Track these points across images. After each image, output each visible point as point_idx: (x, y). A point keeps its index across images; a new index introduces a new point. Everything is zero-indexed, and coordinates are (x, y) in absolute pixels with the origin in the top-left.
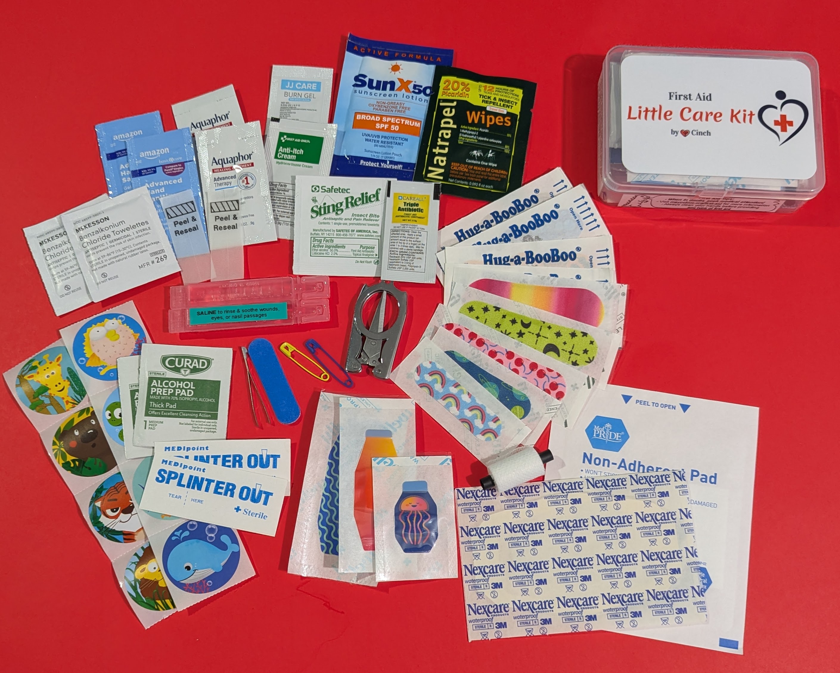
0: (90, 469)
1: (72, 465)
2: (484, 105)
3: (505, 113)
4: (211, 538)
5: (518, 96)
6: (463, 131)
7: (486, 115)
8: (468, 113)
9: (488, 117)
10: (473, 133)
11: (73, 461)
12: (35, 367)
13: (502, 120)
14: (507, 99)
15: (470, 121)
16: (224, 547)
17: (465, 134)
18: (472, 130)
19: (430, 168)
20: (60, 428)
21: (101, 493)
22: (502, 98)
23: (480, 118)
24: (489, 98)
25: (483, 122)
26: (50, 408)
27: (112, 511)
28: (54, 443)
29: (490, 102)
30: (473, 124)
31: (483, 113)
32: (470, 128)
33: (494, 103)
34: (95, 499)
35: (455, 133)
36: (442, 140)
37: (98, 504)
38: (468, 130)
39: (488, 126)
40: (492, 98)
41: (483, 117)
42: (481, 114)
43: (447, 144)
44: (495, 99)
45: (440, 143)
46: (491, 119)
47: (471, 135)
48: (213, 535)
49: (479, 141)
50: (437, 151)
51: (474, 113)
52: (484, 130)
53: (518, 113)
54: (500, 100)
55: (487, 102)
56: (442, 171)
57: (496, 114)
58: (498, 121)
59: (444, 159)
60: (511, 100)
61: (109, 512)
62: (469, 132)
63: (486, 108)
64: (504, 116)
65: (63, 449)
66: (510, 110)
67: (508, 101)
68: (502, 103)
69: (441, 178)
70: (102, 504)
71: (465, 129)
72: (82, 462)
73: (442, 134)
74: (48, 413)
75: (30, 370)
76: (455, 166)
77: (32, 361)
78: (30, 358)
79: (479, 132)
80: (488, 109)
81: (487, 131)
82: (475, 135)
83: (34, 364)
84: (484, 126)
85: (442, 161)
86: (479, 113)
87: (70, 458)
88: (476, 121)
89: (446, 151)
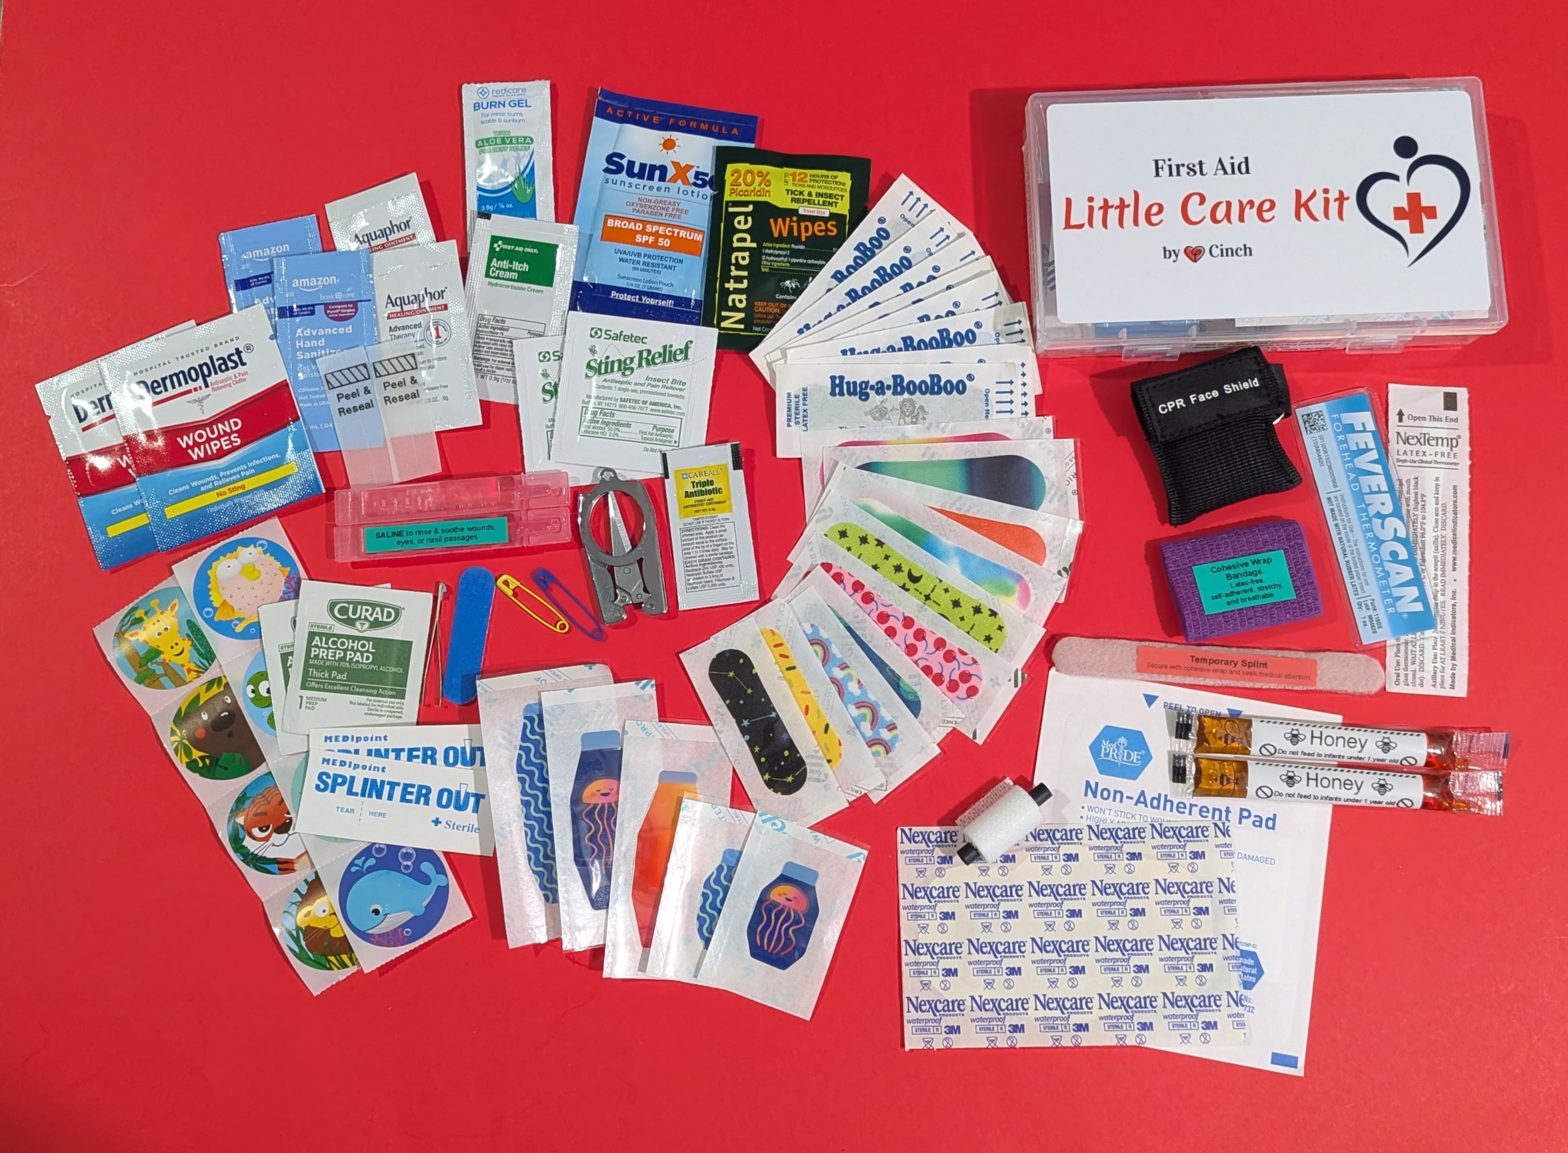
0: (226, 768)
1: (201, 765)
2: (794, 206)
3: (827, 215)
4: (407, 867)
5: (844, 184)
6: (767, 251)
7: (798, 222)
8: (772, 221)
9: (803, 225)
10: (782, 253)
11: (202, 758)
12: (139, 621)
13: (823, 227)
14: (829, 192)
15: (776, 235)
16: (425, 880)
17: (770, 255)
18: (780, 249)
19: (724, 314)
20: (180, 710)
21: (243, 803)
22: (821, 191)
23: (791, 228)
24: (801, 193)
25: (796, 234)
26: (164, 680)
27: (261, 830)
28: (173, 733)
29: (804, 201)
30: (780, 239)
31: (795, 219)
32: (778, 246)
33: (809, 202)
34: (235, 812)
35: (756, 255)
36: (736, 269)
37: (240, 820)
38: (774, 248)
39: (803, 239)
40: (806, 193)
41: (795, 225)
42: (791, 221)
43: (745, 273)
44: (810, 194)
45: (734, 273)
46: (807, 228)
47: (779, 256)
48: (409, 863)
49: (792, 264)
50: (731, 285)
51: (780, 220)
52: (797, 247)
53: (847, 213)
54: (819, 195)
55: (798, 201)
56: (742, 315)
57: (813, 219)
58: (818, 229)
59: (743, 297)
60: (834, 192)
61: (256, 831)
62: (777, 252)
63: (797, 211)
64: (825, 220)
65: (186, 742)
66: (834, 210)
67: (830, 196)
68: (821, 200)
69: (742, 326)
70: (245, 820)
71: (769, 248)
72: (215, 760)
73: (737, 258)
74: (162, 687)
75: (132, 624)
76: (760, 306)
77: (134, 609)
78: (131, 605)
79: (791, 249)
80: (801, 212)
81: (802, 247)
82: (785, 256)
83: (138, 614)
84: (797, 240)
85: (740, 300)
86: (788, 220)
87: (196, 754)
88: (785, 234)
89: (745, 284)
